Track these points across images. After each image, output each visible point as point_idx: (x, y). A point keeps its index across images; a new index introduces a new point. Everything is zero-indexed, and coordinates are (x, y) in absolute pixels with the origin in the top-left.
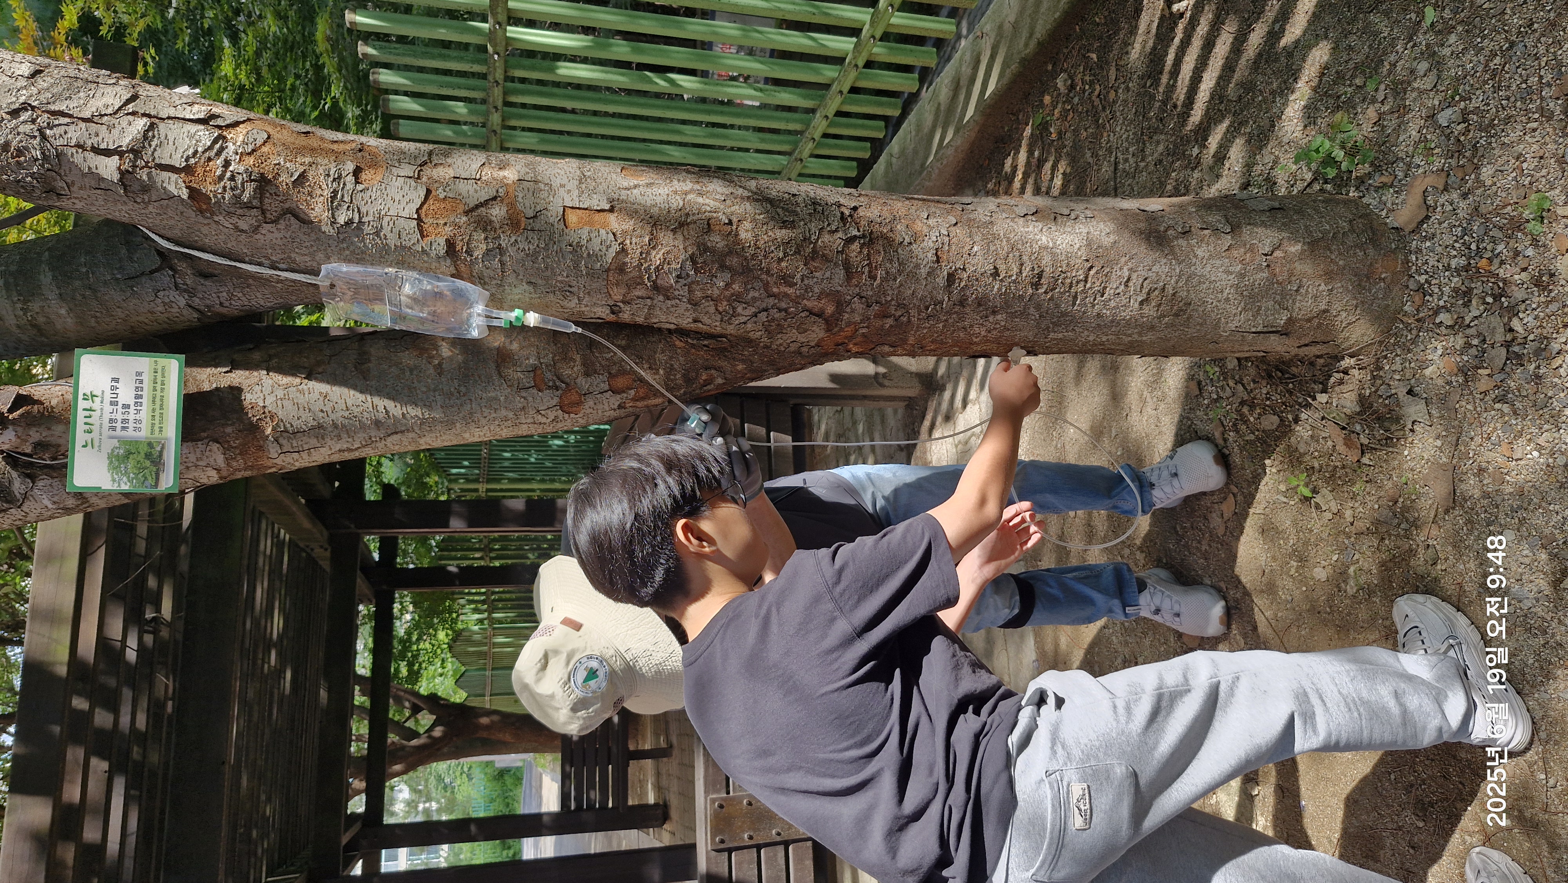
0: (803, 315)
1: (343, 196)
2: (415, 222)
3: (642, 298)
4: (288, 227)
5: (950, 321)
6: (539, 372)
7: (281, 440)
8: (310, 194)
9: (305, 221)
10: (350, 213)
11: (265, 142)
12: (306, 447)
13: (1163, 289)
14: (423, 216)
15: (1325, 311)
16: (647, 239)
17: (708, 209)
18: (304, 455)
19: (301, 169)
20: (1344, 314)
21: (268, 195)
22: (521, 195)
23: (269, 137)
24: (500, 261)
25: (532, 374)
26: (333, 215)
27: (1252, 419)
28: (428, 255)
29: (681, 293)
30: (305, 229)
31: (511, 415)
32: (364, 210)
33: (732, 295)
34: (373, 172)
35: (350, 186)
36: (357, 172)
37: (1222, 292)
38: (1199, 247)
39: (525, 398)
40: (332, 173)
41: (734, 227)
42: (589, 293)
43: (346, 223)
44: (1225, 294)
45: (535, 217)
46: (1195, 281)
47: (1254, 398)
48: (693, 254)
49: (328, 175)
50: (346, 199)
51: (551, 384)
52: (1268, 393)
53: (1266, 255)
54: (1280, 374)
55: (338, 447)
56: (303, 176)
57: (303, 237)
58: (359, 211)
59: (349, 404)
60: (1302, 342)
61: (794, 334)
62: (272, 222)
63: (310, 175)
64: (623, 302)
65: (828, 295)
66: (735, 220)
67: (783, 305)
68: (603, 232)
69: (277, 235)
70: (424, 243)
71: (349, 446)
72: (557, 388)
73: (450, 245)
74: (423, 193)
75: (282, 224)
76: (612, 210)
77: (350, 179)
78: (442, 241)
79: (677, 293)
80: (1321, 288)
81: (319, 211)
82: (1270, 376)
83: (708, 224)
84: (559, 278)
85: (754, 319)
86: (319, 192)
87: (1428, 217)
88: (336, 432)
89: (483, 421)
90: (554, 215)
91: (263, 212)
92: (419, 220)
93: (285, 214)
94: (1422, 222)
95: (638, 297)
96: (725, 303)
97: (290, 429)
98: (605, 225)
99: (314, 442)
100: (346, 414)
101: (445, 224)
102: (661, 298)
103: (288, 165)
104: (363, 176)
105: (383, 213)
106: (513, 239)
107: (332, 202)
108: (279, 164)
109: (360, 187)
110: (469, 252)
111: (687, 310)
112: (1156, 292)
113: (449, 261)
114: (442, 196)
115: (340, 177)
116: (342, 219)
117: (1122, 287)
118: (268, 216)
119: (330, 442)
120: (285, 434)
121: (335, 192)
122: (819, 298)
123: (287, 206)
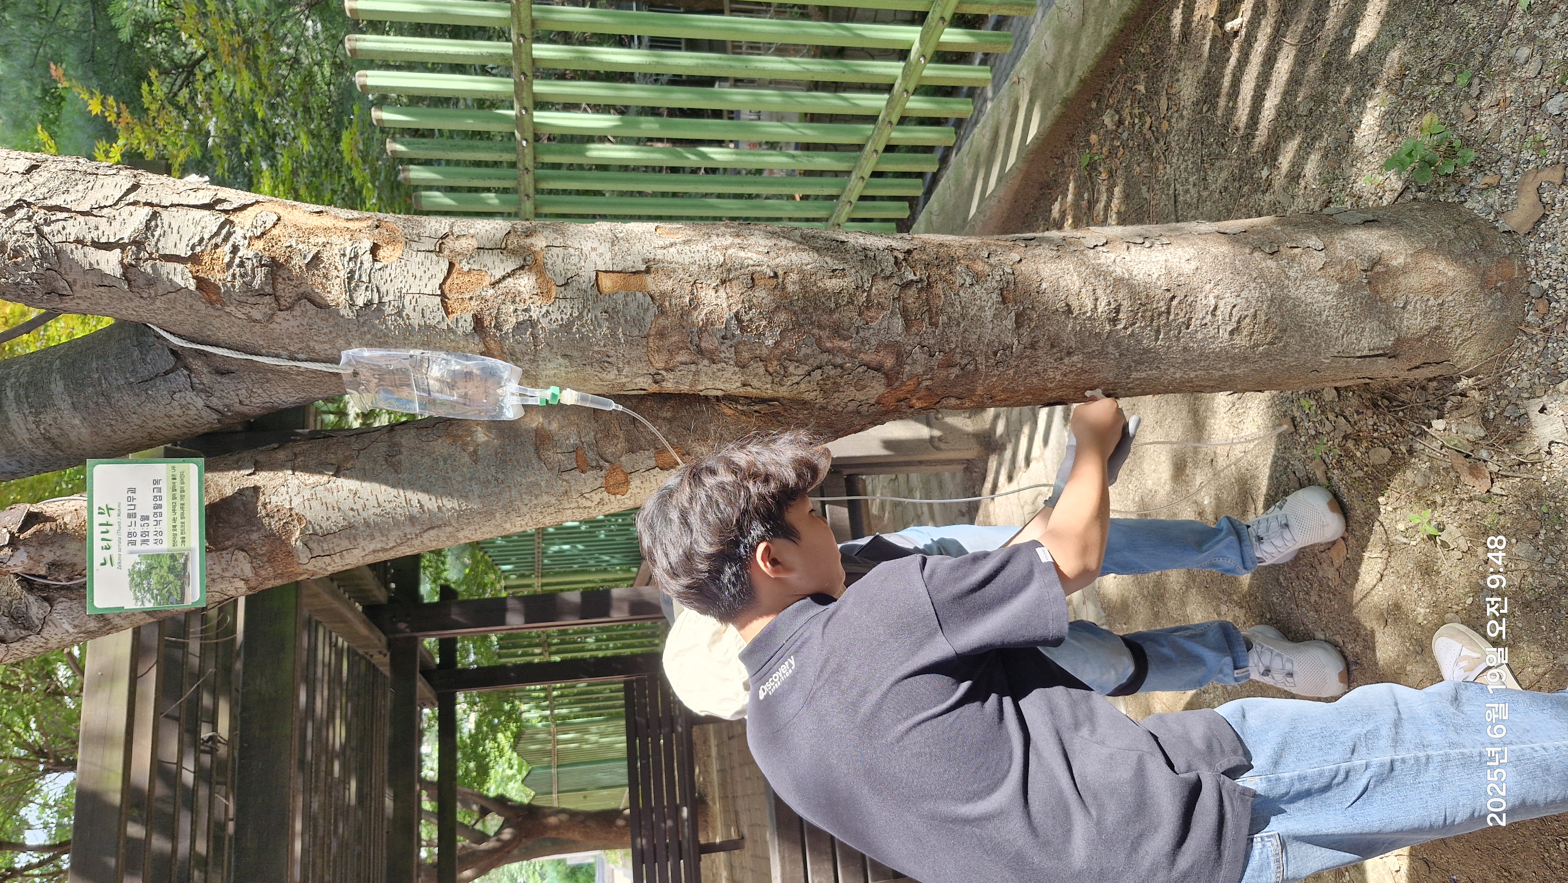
0: (861, 370)
1: (360, 276)
2: (439, 298)
3: (686, 363)
4: (304, 313)
5: (1022, 366)
6: (580, 452)
7: (311, 544)
8: (326, 276)
9: (321, 305)
10: (369, 293)
11: (275, 225)
12: (337, 549)
13: (1255, 316)
14: (447, 291)
15: (1437, 328)
16: (687, 300)
17: (751, 262)
18: (337, 558)
19: (314, 251)
20: (1458, 330)
21: (280, 280)
22: (550, 262)
23: (279, 219)
24: (532, 334)
25: (574, 455)
26: (351, 296)
27: (1358, 454)
28: (454, 333)
29: (728, 355)
30: (323, 314)
31: (553, 500)
32: (383, 289)
33: (783, 353)
34: (391, 248)
35: (367, 265)
36: (374, 249)
37: (1320, 314)
38: (1291, 267)
39: (566, 481)
40: (348, 252)
41: (780, 280)
42: (628, 363)
43: (366, 305)
44: (1324, 317)
45: (566, 284)
46: (1289, 304)
47: (1360, 431)
48: (737, 312)
49: (344, 255)
50: (364, 279)
51: (594, 464)
52: (1375, 424)
53: (1365, 271)
54: (1386, 402)
55: (372, 547)
56: (317, 257)
57: (322, 324)
58: (378, 291)
59: (381, 500)
60: (1413, 365)
61: (851, 392)
62: (287, 309)
63: (325, 256)
64: (666, 370)
65: (886, 346)
66: (780, 273)
67: (839, 361)
68: (639, 295)
69: (293, 323)
70: (450, 320)
71: (383, 545)
72: (601, 468)
73: (478, 320)
74: (445, 266)
75: (297, 311)
76: (648, 271)
77: (368, 257)
78: (469, 317)
79: (723, 355)
80: (1430, 303)
81: (336, 294)
82: (1376, 405)
83: (752, 279)
84: (596, 348)
85: (808, 378)
86: (335, 273)
87: (1545, 216)
88: (368, 531)
89: (524, 509)
90: (587, 280)
91: (277, 299)
92: (443, 296)
93: (300, 299)
94: (1539, 222)
95: (682, 363)
96: (776, 363)
97: (320, 532)
98: (642, 288)
99: (345, 544)
100: (378, 511)
101: (471, 298)
102: (706, 362)
103: (300, 246)
104: (381, 253)
105: (404, 291)
106: (544, 310)
107: (349, 283)
108: (291, 246)
109: (378, 265)
110: (498, 327)
111: (735, 373)
112: (1248, 320)
113: (477, 338)
114: (466, 269)
115: (356, 256)
116: (360, 301)
117: (1209, 317)
118: (282, 302)
119: (362, 543)
120: (314, 537)
121: (352, 272)
122: (877, 351)
123: (302, 290)
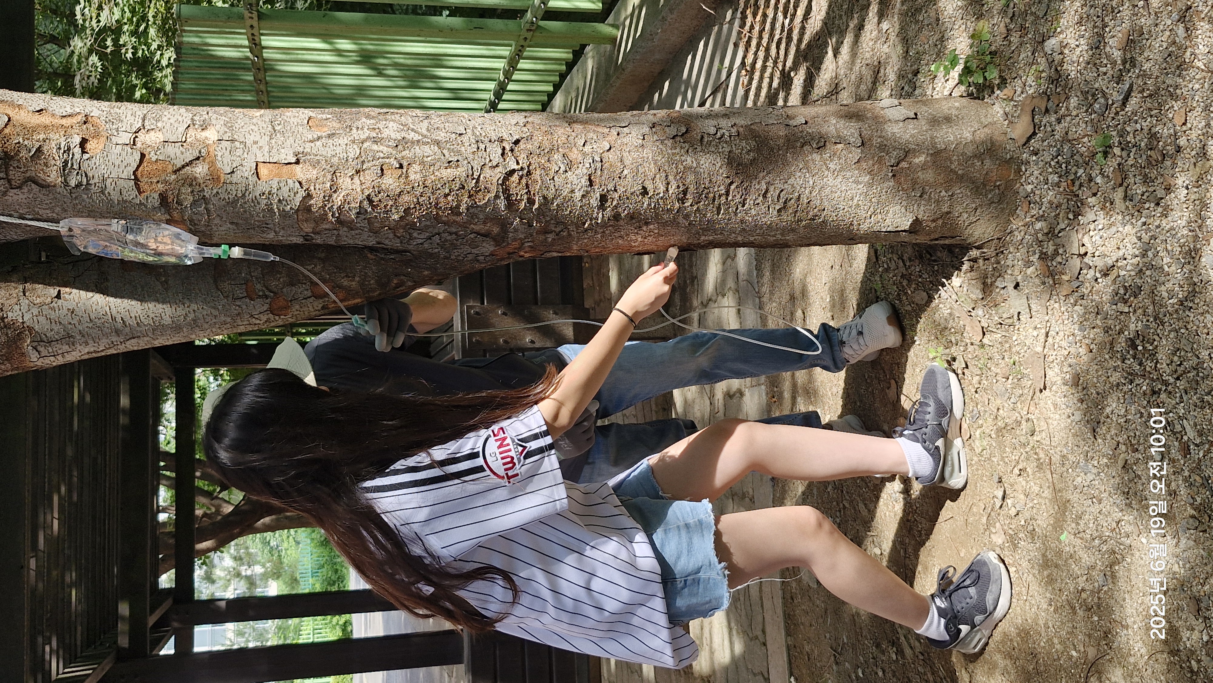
0: (472, 236)
1: (72, 165)
2: (133, 182)
3: (329, 230)
4: (29, 191)
6: (250, 284)
7: (39, 348)
8: (46, 165)
9: (44, 186)
10: (79, 177)
11: (6, 125)
12: (60, 352)
14: (139, 176)
16: (328, 185)
17: (382, 155)
18: (60, 357)
19: (37, 145)
21: (11, 168)
22: (220, 154)
23: (9, 120)
24: (206, 208)
25: (244, 286)
26: (65, 180)
27: (909, 292)
28: (146, 207)
29: (362, 225)
30: (44, 191)
31: (229, 320)
32: (90, 175)
33: (407, 224)
34: (96, 142)
35: (77, 156)
36: (83, 143)
39: (239, 306)
40: (62, 146)
41: (404, 170)
42: (283, 228)
43: (77, 186)
45: (233, 172)
47: (911, 274)
48: (369, 195)
49: (60, 148)
50: (75, 167)
51: (261, 293)
52: (920, 271)
54: (928, 256)
55: (86, 351)
56: (39, 150)
57: (43, 198)
58: (86, 175)
59: (93, 317)
61: (467, 249)
62: (17, 188)
63: (45, 149)
64: (313, 233)
65: (492, 220)
66: (405, 164)
67: (454, 230)
68: (290, 182)
69: (21, 196)
70: (142, 198)
71: (96, 349)
72: (267, 297)
73: (163, 197)
74: (138, 157)
75: (25, 190)
76: (297, 162)
77: (77, 150)
78: (156, 196)
79: (358, 225)
81: (53, 176)
82: (921, 257)
83: (382, 170)
84: (257, 219)
85: (429, 241)
86: (53, 162)
88: (83, 339)
89: (206, 326)
90: (249, 169)
91: (9, 181)
92: (136, 179)
93: (27, 182)
95: (326, 229)
96: (402, 231)
97: (45, 339)
98: (292, 175)
99: (66, 348)
100: (90, 325)
101: (158, 182)
102: (345, 229)
103: (26, 142)
104: (88, 146)
105: (106, 176)
106: (215, 191)
107: (64, 170)
108: (19, 143)
109: (86, 156)
110: (179, 203)
111: (369, 236)
113: (163, 210)
114: (154, 159)
115: (69, 149)
116: (73, 183)
117: (761, 198)
118: (13, 183)
119: (79, 348)
120: (42, 343)
121: (66, 162)
123: (28, 175)
